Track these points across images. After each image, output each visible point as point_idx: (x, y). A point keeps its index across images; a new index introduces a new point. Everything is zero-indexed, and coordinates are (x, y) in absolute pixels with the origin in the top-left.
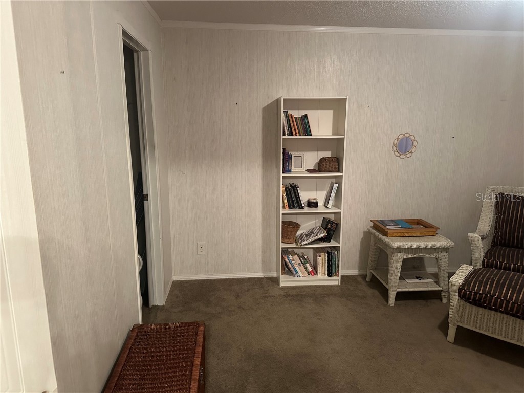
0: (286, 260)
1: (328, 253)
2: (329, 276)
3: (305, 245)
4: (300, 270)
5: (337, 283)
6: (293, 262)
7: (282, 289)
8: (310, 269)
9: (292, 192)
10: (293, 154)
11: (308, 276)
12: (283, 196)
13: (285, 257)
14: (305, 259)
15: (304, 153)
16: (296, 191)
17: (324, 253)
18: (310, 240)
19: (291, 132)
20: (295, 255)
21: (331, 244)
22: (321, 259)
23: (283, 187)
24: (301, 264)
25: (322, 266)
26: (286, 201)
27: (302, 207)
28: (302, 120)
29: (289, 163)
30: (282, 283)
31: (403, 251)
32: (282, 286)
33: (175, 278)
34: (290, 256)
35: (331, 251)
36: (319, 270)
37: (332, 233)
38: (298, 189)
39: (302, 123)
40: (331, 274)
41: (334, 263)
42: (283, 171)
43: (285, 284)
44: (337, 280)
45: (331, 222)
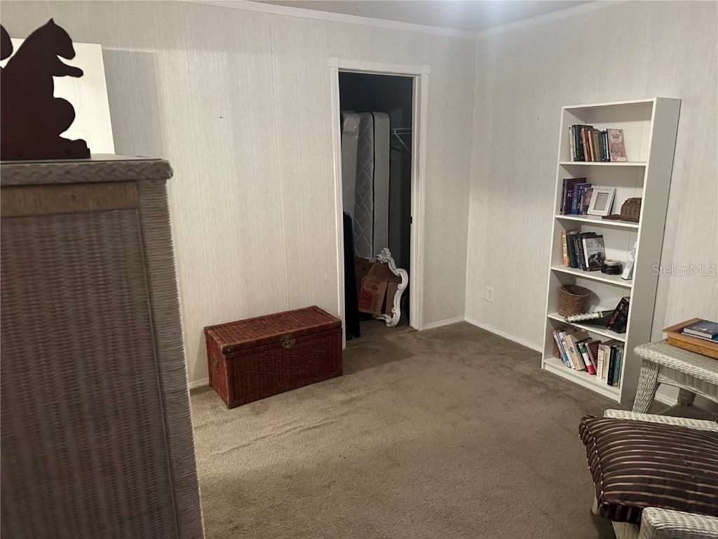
0: (555, 337)
1: (612, 348)
2: (608, 384)
3: (572, 322)
4: (573, 357)
5: (618, 399)
6: (564, 343)
7: (544, 373)
8: (588, 364)
9: (576, 243)
10: (597, 190)
11: (584, 372)
12: (562, 246)
13: (555, 333)
14: (584, 346)
15: (613, 189)
16: (580, 243)
17: (608, 347)
18: (579, 318)
19: (580, 157)
20: (567, 335)
21: (616, 336)
22: (604, 354)
23: (562, 234)
24: (574, 350)
25: (604, 365)
26: (565, 255)
27: (585, 269)
28: (599, 138)
29: (579, 201)
30: (546, 366)
31: (657, 368)
32: (544, 370)
33: (467, 319)
34: (561, 334)
35: (615, 347)
36: (599, 370)
37: (623, 318)
38: (584, 240)
39: (599, 143)
40: (611, 382)
41: (617, 366)
42: (561, 210)
43: (547, 368)
44: (618, 394)
45: (625, 303)
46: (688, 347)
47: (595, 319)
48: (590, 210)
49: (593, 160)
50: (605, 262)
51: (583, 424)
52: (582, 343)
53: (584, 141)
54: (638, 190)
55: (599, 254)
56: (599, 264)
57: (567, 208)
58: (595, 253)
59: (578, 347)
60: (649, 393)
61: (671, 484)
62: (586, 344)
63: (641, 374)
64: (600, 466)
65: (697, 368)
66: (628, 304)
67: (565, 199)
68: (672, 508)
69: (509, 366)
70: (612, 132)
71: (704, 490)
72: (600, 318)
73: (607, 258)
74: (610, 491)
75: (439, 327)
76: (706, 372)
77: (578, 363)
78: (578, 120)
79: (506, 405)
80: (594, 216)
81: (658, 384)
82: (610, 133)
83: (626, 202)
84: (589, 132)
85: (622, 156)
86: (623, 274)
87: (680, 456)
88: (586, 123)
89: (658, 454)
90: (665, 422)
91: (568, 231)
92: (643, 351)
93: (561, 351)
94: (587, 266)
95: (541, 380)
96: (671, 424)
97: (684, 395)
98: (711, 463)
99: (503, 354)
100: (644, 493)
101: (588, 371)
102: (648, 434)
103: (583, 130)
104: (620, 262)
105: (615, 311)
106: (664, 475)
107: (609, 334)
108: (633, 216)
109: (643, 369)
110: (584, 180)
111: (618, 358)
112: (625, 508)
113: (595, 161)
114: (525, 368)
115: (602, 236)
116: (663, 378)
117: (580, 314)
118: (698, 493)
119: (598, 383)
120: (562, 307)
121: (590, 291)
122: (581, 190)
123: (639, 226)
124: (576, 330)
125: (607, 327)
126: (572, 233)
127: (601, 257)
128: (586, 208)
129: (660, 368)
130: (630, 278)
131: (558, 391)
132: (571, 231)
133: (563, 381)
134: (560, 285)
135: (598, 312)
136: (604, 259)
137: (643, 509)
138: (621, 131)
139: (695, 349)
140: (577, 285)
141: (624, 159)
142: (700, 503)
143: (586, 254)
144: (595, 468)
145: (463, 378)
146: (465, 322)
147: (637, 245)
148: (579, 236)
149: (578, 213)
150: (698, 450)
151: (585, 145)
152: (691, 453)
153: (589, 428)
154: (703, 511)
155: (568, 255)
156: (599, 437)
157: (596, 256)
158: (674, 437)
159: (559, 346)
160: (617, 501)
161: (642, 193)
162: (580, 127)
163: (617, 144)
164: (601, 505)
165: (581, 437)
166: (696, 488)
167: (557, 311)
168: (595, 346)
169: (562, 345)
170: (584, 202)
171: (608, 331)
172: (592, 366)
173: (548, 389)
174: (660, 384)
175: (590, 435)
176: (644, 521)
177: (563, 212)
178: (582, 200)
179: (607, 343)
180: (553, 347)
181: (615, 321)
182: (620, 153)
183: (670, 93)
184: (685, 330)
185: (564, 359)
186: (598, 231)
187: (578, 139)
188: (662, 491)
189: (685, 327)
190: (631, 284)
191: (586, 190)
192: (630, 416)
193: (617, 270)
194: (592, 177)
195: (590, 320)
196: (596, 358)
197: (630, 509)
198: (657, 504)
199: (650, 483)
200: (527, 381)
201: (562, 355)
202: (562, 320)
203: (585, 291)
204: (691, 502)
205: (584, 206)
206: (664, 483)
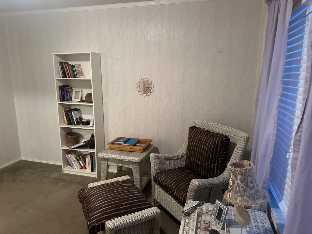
0: (67, 157)
1: (91, 156)
2: (92, 171)
3: (73, 149)
4: (75, 164)
5: (96, 176)
6: (71, 159)
7: (64, 174)
8: (82, 165)
9: (69, 114)
10: (74, 90)
11: (81, 169)
12: (63, 116)
13: (66, 155)
14: (80, 158)
15: (81, 89)
16: (71, 113)
17: (89, 156)
18: (75, 146)
19: (64, 75)
20: (72, 155)
21: (91, 150)
22: (88, 159)
23: (62, 110)
24: (76, 161)
25: (89, 164)
26: (65, 120)
27: (75, 125)
28: (71, 67)
29: (67, 95)
30: (65, 171)
31: (107, 160)
32: (64, 173)
33: (23, 158)
34: (69, 155)
35: (92, 155)
36: (87, 167)
37: (93, 143)
38: (72, 112)
39: (72, 70)
40: (92, 170)
41: (94, 163)
42: (60, 100)
43: (66, 172)
44: (96, 175)
45: (93, 136)
46: (117, 149)
47: (82, 145)
48: (73, 99)
49: (70, 77)
50: (83, 120)
51: (79, 194)
52: (79, 157)
53: (65, 69)
54: (90, 89)
55: (80, 118)
56: (80, 121)
57: (63, 98)
58: (78, 117)
59: (77, 159)
60: (106, 171)
61: (114, 207)
62: (81, 157)
63: (102, 164)
64: (87, 211)
65: (120, 156)
66: (94, 136)
67: (61, 95)
68: (116, 217)
69: (47, 176)
70: (76, 65)
71: (126, 205)
72: (84, 144)
73: (84, 119)
74: (92, 221)
75: (6, 167)
76: (123, 157)
77: (78, 166)
78: (61, 59)
79: (46, 196)
80: (75, 101)
81: (108, 166)
82: (76, 66)
83: (87, 94)
84: (67, 65)
85: (82, 76)
86: (90, 124)
87: (116, 194)
88: (65, 61)
89: (108, 197)
90: (111, 182)
91: (65, 109)
92: (101, 155)
93: (70, 163)
94: (76, 123)
95: (63, 178)
96: (113, 181)
97: (119, 168)
98: (127, 192)
99: (44, 171)
100: (105, 216)
101: (83, 168)
102: (104, 189)
103: (64, 64)
104: (88, 120)
105: (90, 140)
106: (111, 205)
107: (89, 150)
108: (90, 100)
109: (102, 162)
110: (68, 86)
111: (94, 160)
112: (98, 226)
113: (71, 78)
114: (55, 175)
115: (80, 110)
116: (110, 164)
117: (75, 145)
118: (124, 207)
119: (88, 172)
120: (68, 143)
121: (78, 134)
122: (68, 90)
123: (93, 104)
124: (75, 152)
125: (87, 147)
126: (66, 110)
127: (81, 118)
128: (71, 98)
129: (108, 160)
130: (93, 126)
131: (71, 181)
132: (66, 109)
133: (73, 176)
134: (65, 133)
135: (83, 142)
136: (82, 119)
137: (105, 223)
138: (80, 65)
139: (119, 149)
140: (73, 132)
141: (83, 77)
142: (125, 211)
143: (74, 118)
144: (85, 212)
145: (22, 190)
146: (22, 160)
147: (93, 112)
148: (70, 111)
149: (68, 100)
150: (122, 189)
151: (66, 70)
152: (120, 192)
153: (82, 195)
154: (126, 213)
155: (67, 119)
156: (86, 198)
157: (79, 119)
158: (114, 187)
159: (69, 160)
160: (95, 224)
161: (92, 91)
162: (62, 63)
163: (79, 70)
164: (89, 229)
165: (79, 200)
166: (123, 205)
167: (66, 145)
168: (84, 157)
169: (70, 160)
170: (70, 95)
171: (88, 149)
172: (84, 166)
173: (66, 182)
174: (109, 166)
175: (82, 198)
176: (106, 228)
177: (61, 101)
178: (69, 95)
179: (88, 155)
180: (66, 162)
181: (90, 144)
182: (81, 74)
183: (96, 51)
184: (115, 142)
185: (72, 166)
186: (78, 108)
187: (62, 68)
188: (111, 212)
189: (115, 141)
190: (94, 128)
191: (70, 90)
192: (98, 184)
193: (88, 123)
194: (72, 84)
195: (80, 146)
196: (85, 162)
197: (101, 225)
198: (110, 218)
199: (106, 211)
200: (56, 181)
201: (71, 164)
202: (68, 148)
203: (77, 134)
204: (122, 212)
205: (70, 97)
206: (112, 208)
